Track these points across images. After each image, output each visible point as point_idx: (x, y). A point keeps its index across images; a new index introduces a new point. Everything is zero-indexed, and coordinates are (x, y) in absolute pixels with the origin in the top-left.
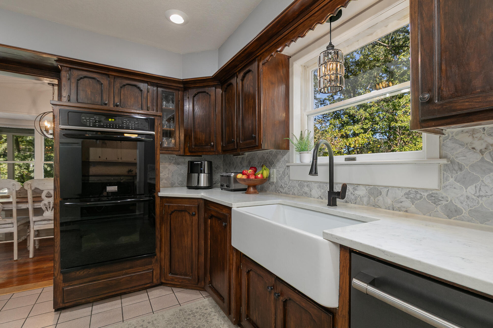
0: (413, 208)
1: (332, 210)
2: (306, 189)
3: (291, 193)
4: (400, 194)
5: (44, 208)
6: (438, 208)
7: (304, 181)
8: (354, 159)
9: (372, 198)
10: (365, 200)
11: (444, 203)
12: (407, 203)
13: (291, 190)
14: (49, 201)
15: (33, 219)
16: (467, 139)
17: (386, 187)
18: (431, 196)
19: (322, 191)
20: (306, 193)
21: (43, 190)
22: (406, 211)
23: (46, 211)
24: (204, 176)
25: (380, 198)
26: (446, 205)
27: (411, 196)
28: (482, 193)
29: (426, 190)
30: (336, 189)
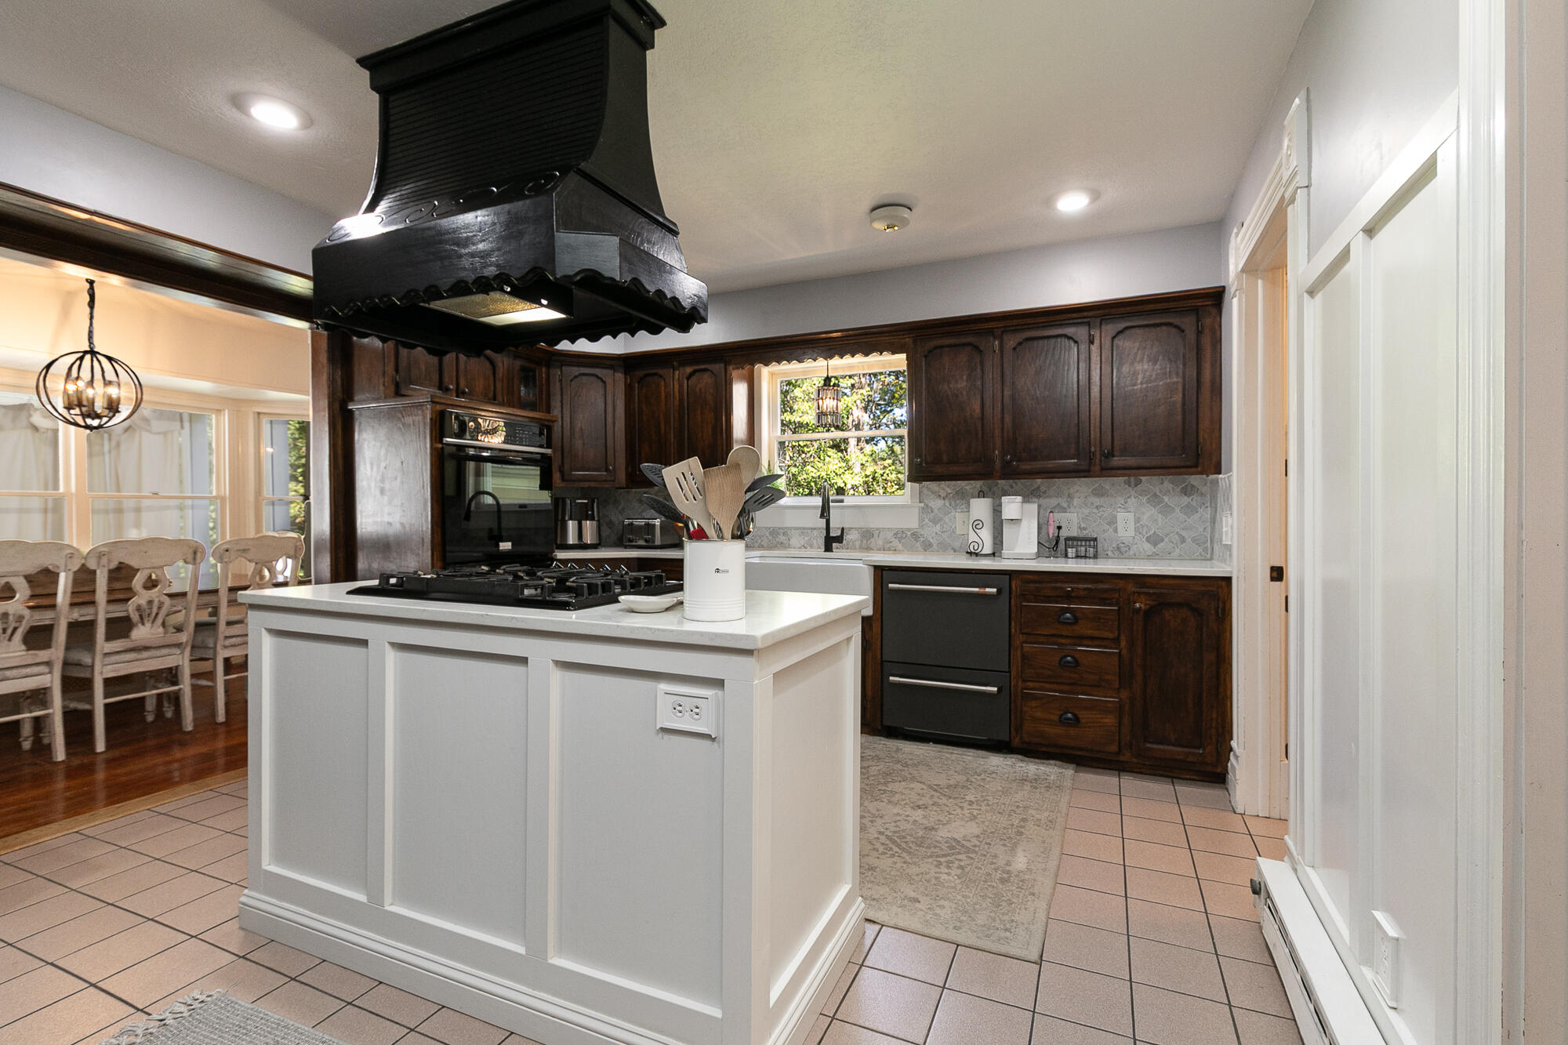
0: (900, 547)
1: (828, 554)
2: (782, 538)
3: (757, 545)
4: (889, 535)
5: (135, 617)
6: (918, 544)
7: (779, 528)
8: (842, 501)
9: (865, 542)
10: (858, 544)
11: (922, 539)
12: (896, 543)
13: (757, 542)
14: (151, 597)
15: (103, 647)
16: (937, 489)
17: (877, 529)
18: (913, 534)
19: (806, 538)
20: (782, 543)
21: (138, 570)
22: (895, 550)
23: (140, 625)
24: (592, 525)
25: (872, 540)
26: (923, 541)
27: (899, 536)
28: (944, 530)
29: (909, 530)
30: (832, 534)
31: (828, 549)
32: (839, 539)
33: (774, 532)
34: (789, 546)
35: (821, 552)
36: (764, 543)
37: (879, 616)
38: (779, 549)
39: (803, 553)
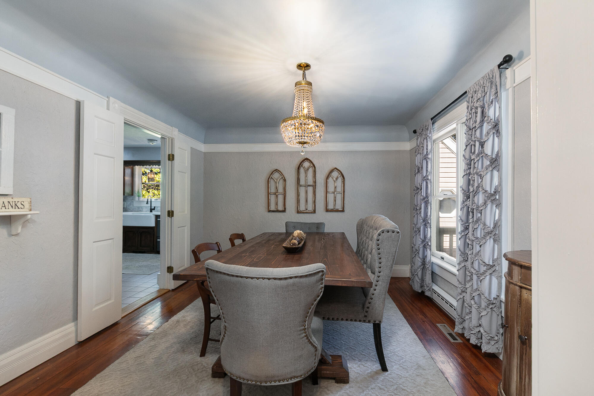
30: (152, 208)
31: (151, 211)
32: (154, 209)
33: (139, 208)
34: (143, 211)
35: (149, 212)
36: (136, 210)
37: (156, 226)
38: (140, 212)
39: (146, 213)
